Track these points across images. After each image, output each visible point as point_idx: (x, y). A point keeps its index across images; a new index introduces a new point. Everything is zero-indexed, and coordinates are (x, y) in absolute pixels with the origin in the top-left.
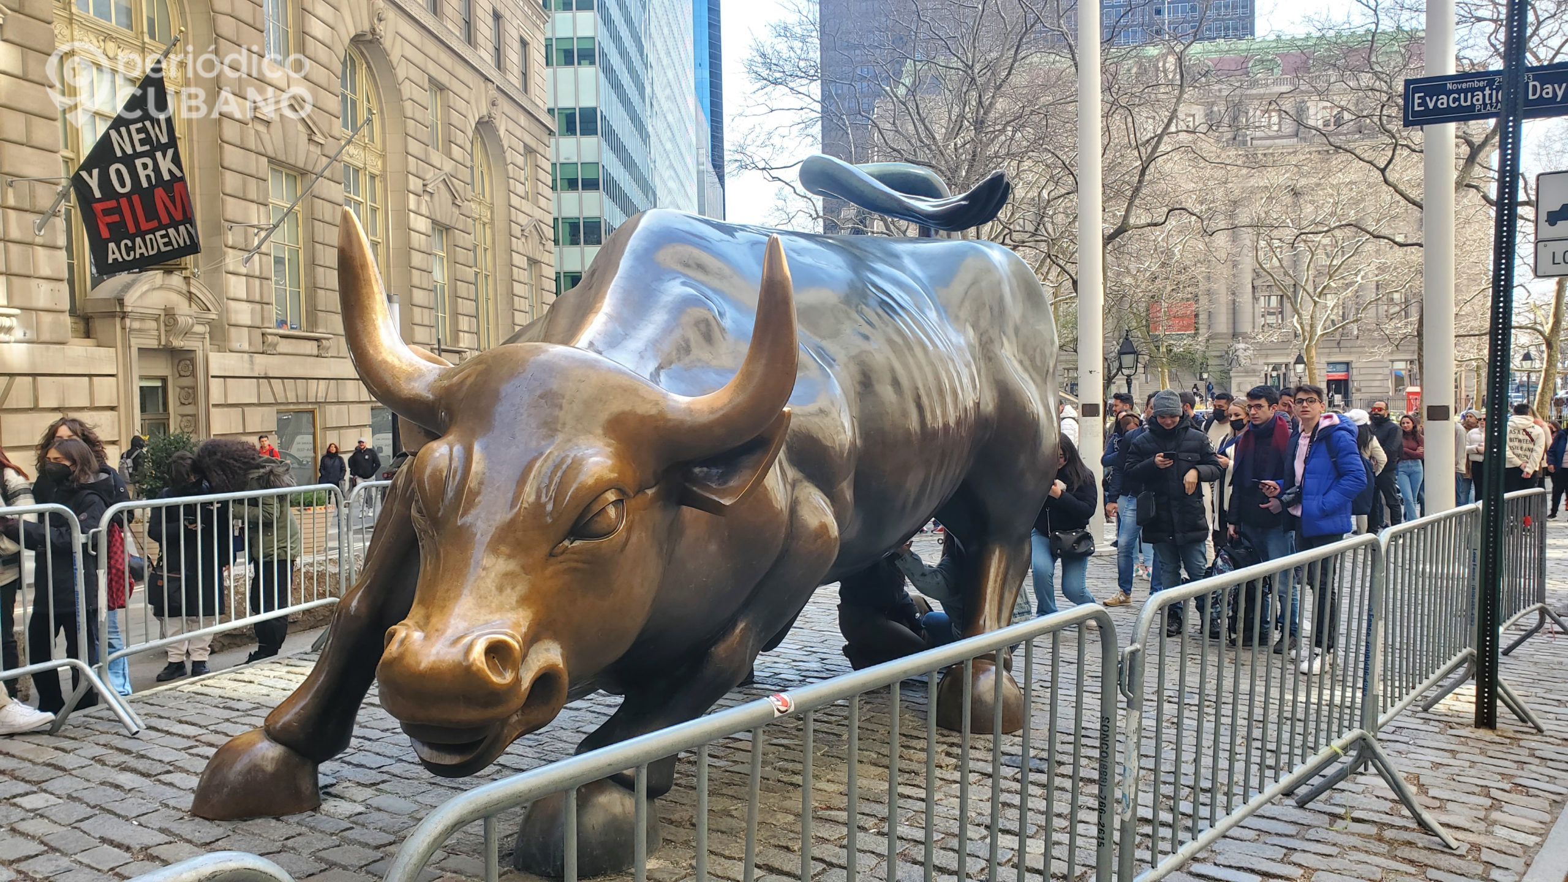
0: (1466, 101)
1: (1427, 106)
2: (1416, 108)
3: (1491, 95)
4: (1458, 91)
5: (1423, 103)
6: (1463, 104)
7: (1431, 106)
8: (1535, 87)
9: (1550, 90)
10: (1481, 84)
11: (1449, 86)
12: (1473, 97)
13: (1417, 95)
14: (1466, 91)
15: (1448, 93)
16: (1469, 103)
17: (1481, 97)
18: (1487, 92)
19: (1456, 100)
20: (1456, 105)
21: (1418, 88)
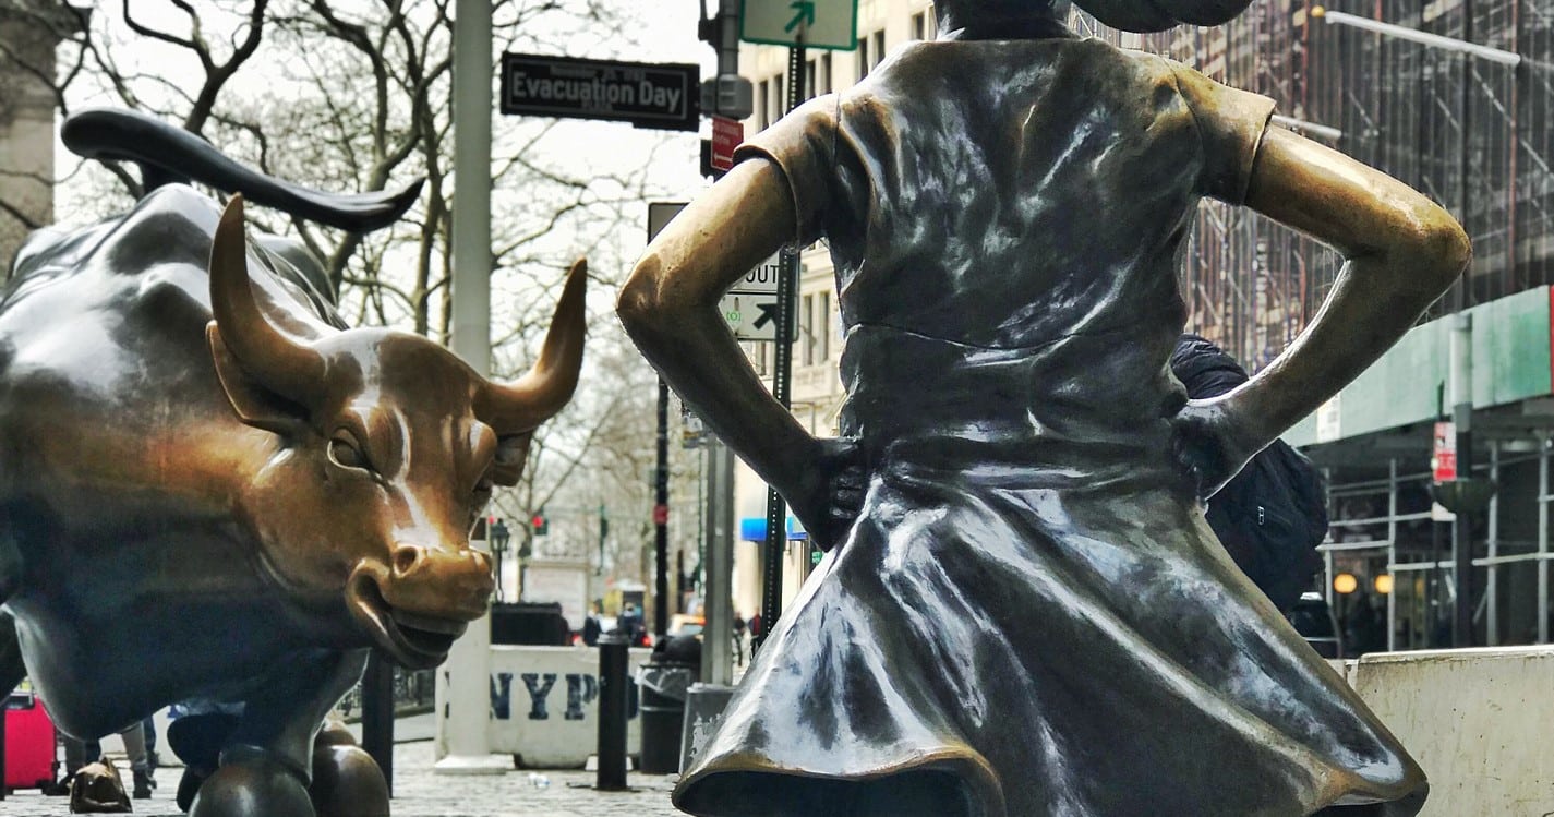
0: (572, 93)
1: (528, 90)
2: (517, 93)
3: (600, 90)
5: (524, 88)
6: (570, 97)
7: (533, 92)
8: (647, 89)
9: (663, 96)
10: (589, 75)
11: (552, 71)
12: (580, 88)
13: (518, 75)
14: (573, 80)
15: (553, 79)
16: (575, 97)
17: (588, 91)
18: (596, 85)
19: (561, 90)
20: (560, 96)
21: (517, 68)
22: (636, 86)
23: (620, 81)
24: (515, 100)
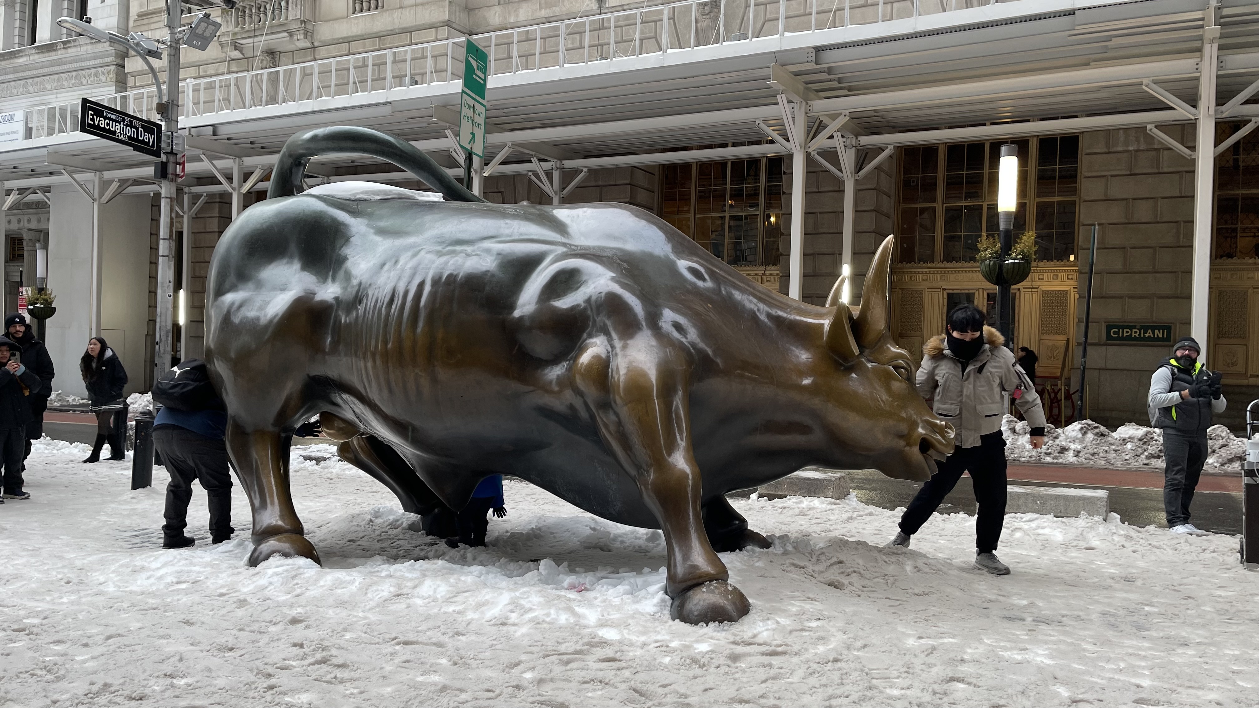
0: (112, 127)
1: (94, 123)
2: (90, 122)
4: (110, 119)
10: (120, 119)
11: (105, 114)
13: (90, 112)
14: (113, 120)
15: (105, 118)
19: (108, 124)
20: (107, 128)
21: (91, 109)
22: (137, 129)
23: (132, 127)
24: (89, 125)
